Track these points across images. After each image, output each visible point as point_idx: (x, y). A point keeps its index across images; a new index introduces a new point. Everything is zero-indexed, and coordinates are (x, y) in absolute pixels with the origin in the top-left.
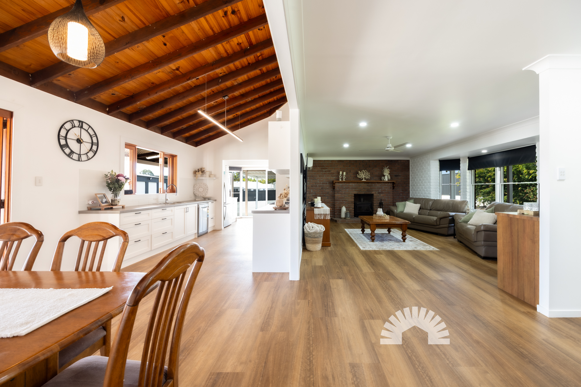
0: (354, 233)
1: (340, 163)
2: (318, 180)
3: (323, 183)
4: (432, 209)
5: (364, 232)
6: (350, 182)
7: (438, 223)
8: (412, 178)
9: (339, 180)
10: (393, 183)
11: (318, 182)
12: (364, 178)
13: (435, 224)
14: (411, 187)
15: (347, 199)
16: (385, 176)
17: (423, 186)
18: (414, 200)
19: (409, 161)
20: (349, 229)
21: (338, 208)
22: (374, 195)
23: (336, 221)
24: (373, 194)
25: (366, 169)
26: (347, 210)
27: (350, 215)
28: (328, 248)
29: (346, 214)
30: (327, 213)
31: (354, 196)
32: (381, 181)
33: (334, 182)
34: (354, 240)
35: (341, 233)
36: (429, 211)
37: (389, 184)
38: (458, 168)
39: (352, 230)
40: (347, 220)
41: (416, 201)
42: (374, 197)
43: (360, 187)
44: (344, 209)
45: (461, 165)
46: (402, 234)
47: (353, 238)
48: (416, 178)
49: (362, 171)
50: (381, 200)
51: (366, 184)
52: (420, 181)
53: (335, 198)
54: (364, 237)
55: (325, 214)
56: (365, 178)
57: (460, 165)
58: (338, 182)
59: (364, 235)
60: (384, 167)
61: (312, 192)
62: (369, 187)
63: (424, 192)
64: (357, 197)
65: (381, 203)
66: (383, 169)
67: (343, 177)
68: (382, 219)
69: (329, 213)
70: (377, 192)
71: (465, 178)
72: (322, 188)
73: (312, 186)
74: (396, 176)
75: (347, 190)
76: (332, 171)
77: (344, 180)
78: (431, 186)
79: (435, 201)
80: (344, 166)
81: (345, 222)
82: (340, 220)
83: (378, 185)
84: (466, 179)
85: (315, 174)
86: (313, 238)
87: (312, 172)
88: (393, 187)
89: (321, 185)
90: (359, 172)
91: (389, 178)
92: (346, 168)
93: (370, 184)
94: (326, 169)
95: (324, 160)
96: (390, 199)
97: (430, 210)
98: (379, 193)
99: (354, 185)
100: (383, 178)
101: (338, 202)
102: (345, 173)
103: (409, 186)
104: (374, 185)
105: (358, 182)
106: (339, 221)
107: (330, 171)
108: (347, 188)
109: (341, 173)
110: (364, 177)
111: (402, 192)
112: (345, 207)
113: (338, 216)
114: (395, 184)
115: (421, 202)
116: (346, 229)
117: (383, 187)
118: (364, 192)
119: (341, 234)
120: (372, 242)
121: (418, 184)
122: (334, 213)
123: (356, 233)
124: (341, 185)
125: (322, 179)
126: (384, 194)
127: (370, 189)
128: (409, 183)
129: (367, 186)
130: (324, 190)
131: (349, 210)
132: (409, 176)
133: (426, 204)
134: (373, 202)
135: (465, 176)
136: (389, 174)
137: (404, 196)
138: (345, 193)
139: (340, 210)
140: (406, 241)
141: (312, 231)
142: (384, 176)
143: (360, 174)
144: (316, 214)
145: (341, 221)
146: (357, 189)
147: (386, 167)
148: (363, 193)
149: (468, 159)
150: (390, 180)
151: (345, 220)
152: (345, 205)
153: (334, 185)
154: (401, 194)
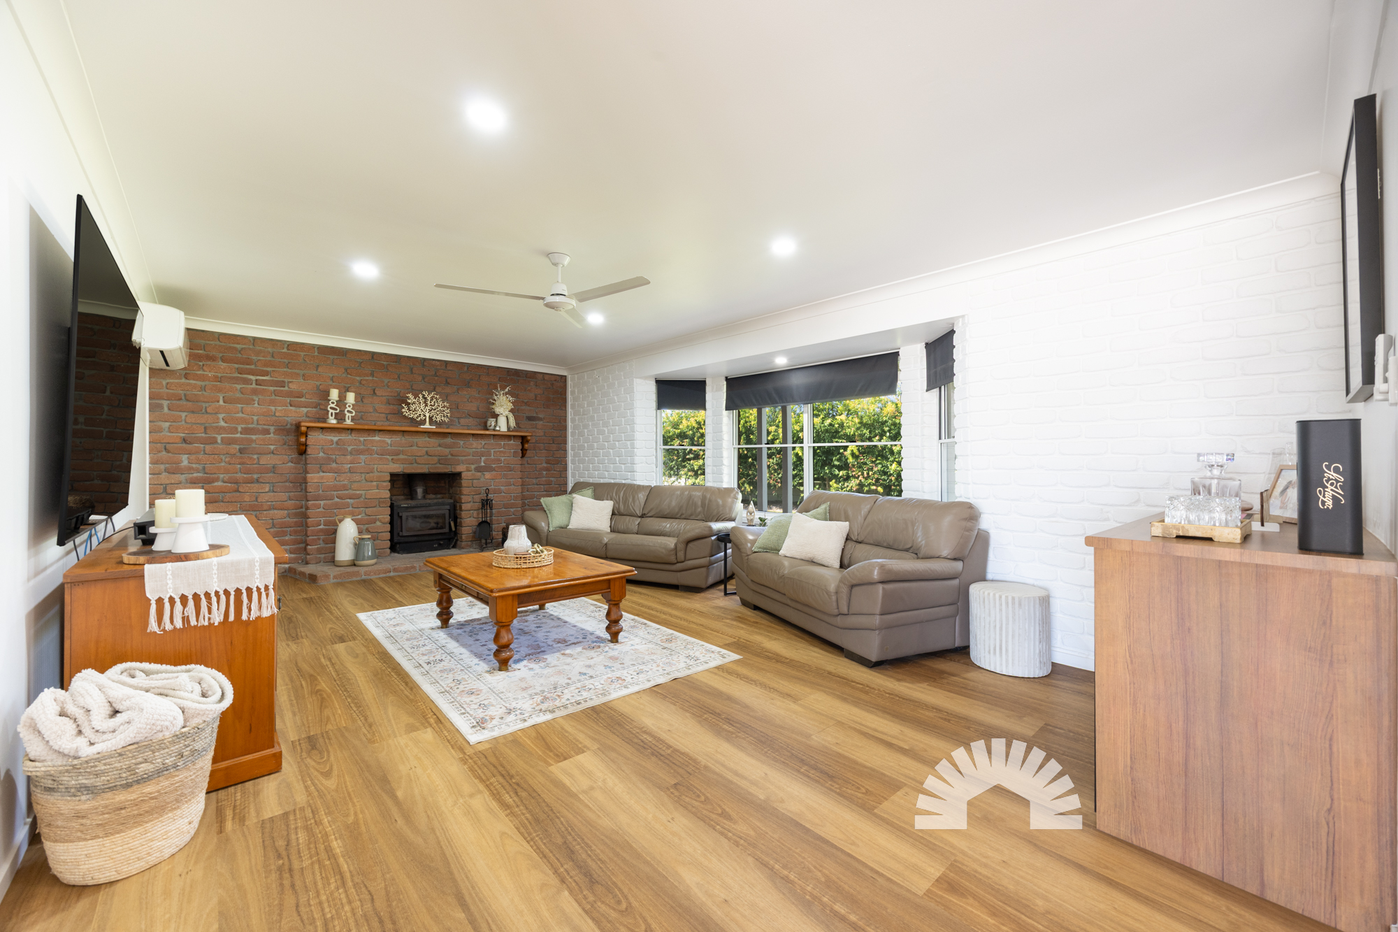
0: (403, 628)
1: (332, 357)
2: (221, 416)
3: (246, 431)
4: (649, 515)
5: (451, 621)
6: (375, 430)
7: (681, 555)
8: (575, 427)
9: (324, 420)
10: (524, 440)
11: (222, 423)
12: (428, 420)
13: (673, 559)
14: (570, 453)
15: (363, 492)
16: (498, 415)
17: (611, 451)
18: (594, 491)
19: (564, 378)
20: (376, 613)
21: (322, 527)
22: (463, 475)
23: (313, 578)
24: (459, 475)
25: (434, 390)
26: (360, 532)
27: (374, 549)
28: (257, 794)
29: (358, 546)
30: (257, 582)
31: (389, 478)
32: (487, 432)
33: (303, 429)
34: (416, 675)
35: (342, 639)
36: (639, 519)
37: (512, 442)
38: (700, 404)
39: (389, 613)
40: (362, 570)
41: (600, 491)
42: (464, 483)
43: (415, 448)
44: (348, 530)
45: (709, 396)
46: (608, 615)
47: (407, 666)
48: (586, 426)
49: (421, 396)
50: (487, 492)
51: (434, 441)
52: (601, 437)
53: (309, 489)
54: (452, 645)
55: (238, 591)
56: (431, 418)
57: (707, 395)
58: (322, 428)
59: (451, 636)
60: (496, 388)
61: (185, 463)
62: (447, 450)
63: (612, 465)
64: (404, 483)
65: (487, 500)
66: (492, 394)
67: (342, 411)
68: (532, 565)
69: (270, 579)
70: (473, 467)
71: (718, 431)
72: (241, 451)
73: (185, 440)
74: (530, 419)
75: (363, 457)
76: (293, 387)
77: (348, 422)
78: (635, 450)
79: (652, 491)
80: (346, 370)
81: (355, 579)
82: (333, 571)
83: (477, 445)
84: (721, 432)
85: (203, 388)
86: (112, 789)
87: (183, 380)
88: (524, 451)
89: (238, 435)
90: (410, 395)
91: (513, 423)
92: (358, 378)
93: (449, 440)
94: (266, 374)
95: (255, 339)
96: (513, 487)
97: (642, 516)
98: (479, 469)
99: (389, 441)
100: (493, 424)
101: (322, 503)
102: (351, 398)
103: (565, 450)
104: (462, 443)
105: (404, 431)
106: (327, 577)
107: (282, 384)
108: (361, 452)
109: (334, 394)
110: (427, 415)
111: (545, 465)
112: (352, 522)
113: (323, 556)
114: (528, 441)
115: (614, 495)
116: (362, 616)
117: (492, 451)
118: (427, 466)
119: (340, 647)
120: (500, 670)
121: (595, 444)
122: (303, 545)
123: (411, 628)
124: (335, 439)
125: (240, 415)
126: (494, 473)
127: (450, 456)
128: (565, 442)
129: (440, 446)
130: (255, 457)
131: (368, 531)
132: (565, 420)
133: (631, 500)
134: (460, 499)
135: (718, 423)
136: (511, 411)
137: (553, 479)
138: (351, 471)
139: (331, 535)
140: (621, 636)
141: (106, 745)
142: (496, 416)
143: (414, 403)
144: (160, 601)
145: (335, 577)
146: (401, 456)
147: (503, 389)
148: (424, 469)
149: (725, 383)
150: (512, 431)
151: (355, 569)
152: (352, 514)
153: (303, 440)
154: (545, 473)
